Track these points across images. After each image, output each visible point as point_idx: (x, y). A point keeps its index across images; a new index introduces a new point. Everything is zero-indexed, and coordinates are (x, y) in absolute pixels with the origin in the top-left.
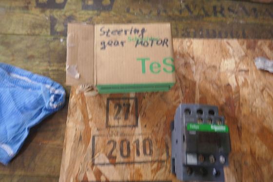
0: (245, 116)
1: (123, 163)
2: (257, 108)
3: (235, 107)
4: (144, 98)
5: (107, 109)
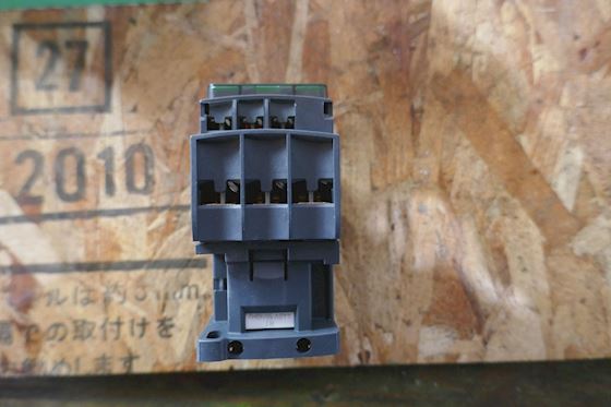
0: (437, 76)
1: (62, 216)
2: (476, 53)
3: (412, 49)
4: (133, 22)
5: (14, 58)
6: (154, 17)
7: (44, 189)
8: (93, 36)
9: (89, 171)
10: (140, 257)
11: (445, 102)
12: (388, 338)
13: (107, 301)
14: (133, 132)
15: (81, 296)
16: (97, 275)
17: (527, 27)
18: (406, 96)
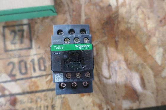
0: (122, 31)
1: (22, 79)
2: (132, 24)
3: (114, 24)
4: (36, 23)
5: (4, 36)
6: (42, 21)
7: (16, 72)
8: (25, 28)
9: (28, 66)
10: (45, 88)
11: (124, 38)
12: (114, 104)
13: (36, 101)
14: (39, 54)
15: (29, 101)
16: (33, 94)
17: (145, 15)
18: (113, 37)
